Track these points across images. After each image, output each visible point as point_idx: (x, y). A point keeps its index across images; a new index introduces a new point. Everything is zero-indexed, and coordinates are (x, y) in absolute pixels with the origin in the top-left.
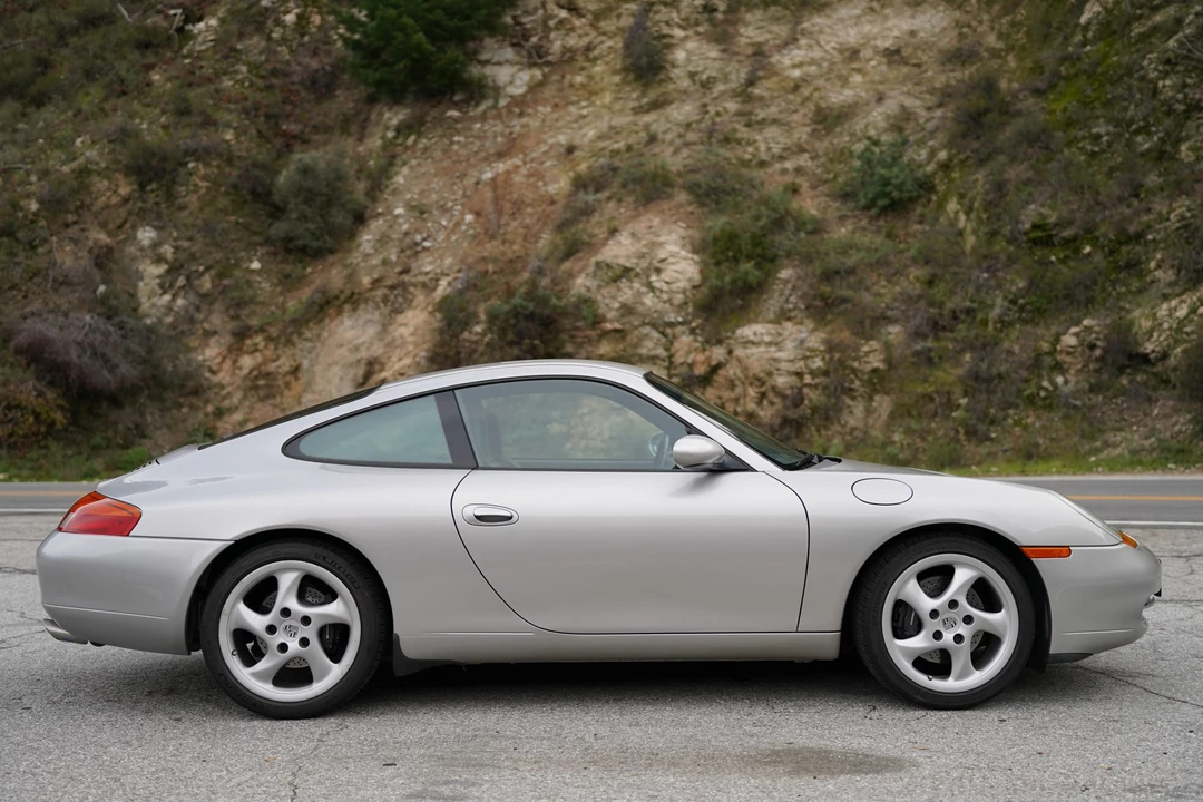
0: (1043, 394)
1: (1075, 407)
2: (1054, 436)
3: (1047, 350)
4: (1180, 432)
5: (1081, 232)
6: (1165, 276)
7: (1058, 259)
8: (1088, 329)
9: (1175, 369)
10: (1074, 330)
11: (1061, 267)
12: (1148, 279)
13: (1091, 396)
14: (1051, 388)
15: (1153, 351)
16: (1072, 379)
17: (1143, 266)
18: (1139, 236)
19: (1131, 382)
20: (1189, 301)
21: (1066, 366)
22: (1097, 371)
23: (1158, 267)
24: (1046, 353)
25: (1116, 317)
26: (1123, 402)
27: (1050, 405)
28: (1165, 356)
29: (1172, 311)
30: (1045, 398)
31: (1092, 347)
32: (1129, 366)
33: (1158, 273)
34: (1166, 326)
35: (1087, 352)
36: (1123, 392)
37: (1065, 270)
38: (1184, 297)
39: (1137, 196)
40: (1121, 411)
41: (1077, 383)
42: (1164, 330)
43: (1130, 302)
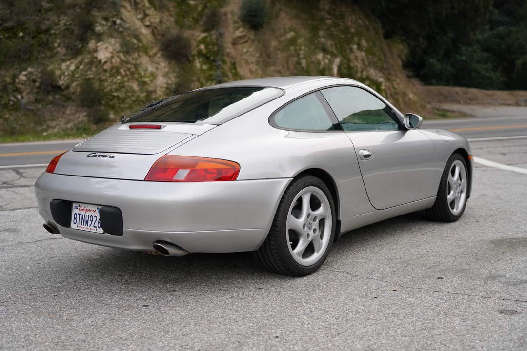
0: (11, 103)
1: (29, 110)
2: (21, 123)
3: (10, 82)
4: (82, 121)
5: (16, 25)
6: (62, 51)
7: (4, 37)
8: (30, 73)
9: (74, 93)
10: (24, 73)
11: (7, 41)
12: (55, 51)
13: (36, 104)
14: (15, 100)
15: (63, 85)
16: (26, 97)
17: (51, 45)
18: (47, 31)
19: (54, 98)
20: (74, 63)
21: (22, 90)
22: (37, 93)
23: (59, 46)
24: (10, 84)
25: (42, 68)
26: (51, 108)
27: (16, 109)
28: (68, 87)
29: (68, 67)
30: (12, 106)
31: (34, 81)
32: (52, 91)
33: (59, 49)
34: (66, 73)
35: (32, 83)
36: (51, 103)
37: (10, 43)
38: (72, 61)
39: (40, 11)
40: (52, 112)
41: (29, 98)
42: (66, 76)
43: (48, 61)
